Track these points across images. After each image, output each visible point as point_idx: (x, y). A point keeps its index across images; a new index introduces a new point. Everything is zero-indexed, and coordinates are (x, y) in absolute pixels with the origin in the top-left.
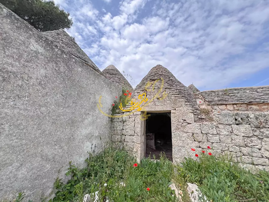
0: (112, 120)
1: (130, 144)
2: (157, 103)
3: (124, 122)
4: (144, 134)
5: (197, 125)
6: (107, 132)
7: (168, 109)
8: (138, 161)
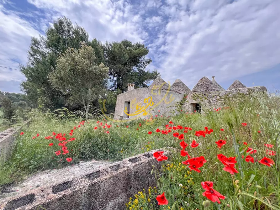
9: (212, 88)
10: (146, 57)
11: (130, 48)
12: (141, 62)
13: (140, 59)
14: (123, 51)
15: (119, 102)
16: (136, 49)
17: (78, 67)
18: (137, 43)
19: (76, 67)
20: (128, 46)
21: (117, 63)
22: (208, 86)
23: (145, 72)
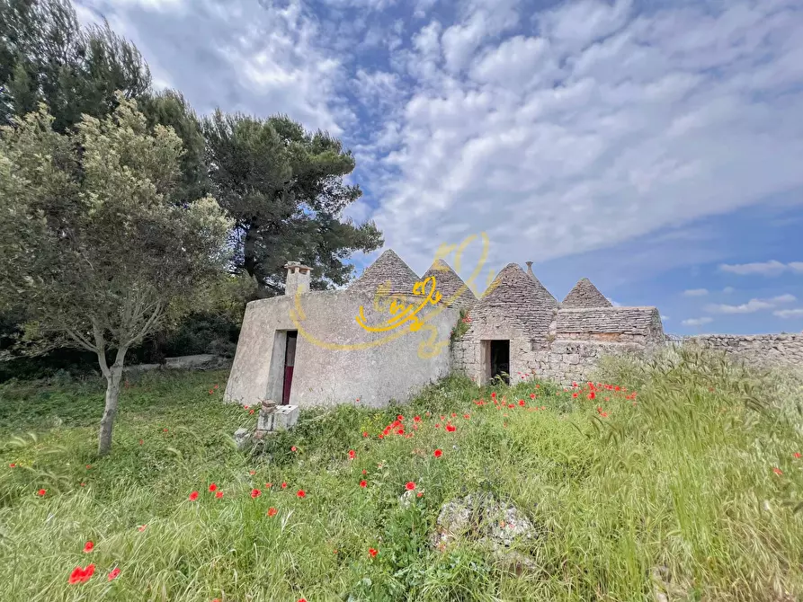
0: (451, 348)
1: (471, 372)
2: (496, 332)
3: (464, 350)
4: (486, 362)
5: (532, 353)
6: (447, 359)
7: (507, 339)
8: (479, 385)
9: (535, 297)
10: (346, 180)
11: (297, 144)
12: (330, 193)
13: (327, 184)
14: (273, 149)
15: (255, 328)
16: (316, 152)
17: (88, 196)
18: (320, 134)
19: (82, 195)
20: (288, 135)
21: (249, 187)
22: (524, 293)
23: (341, 223)
